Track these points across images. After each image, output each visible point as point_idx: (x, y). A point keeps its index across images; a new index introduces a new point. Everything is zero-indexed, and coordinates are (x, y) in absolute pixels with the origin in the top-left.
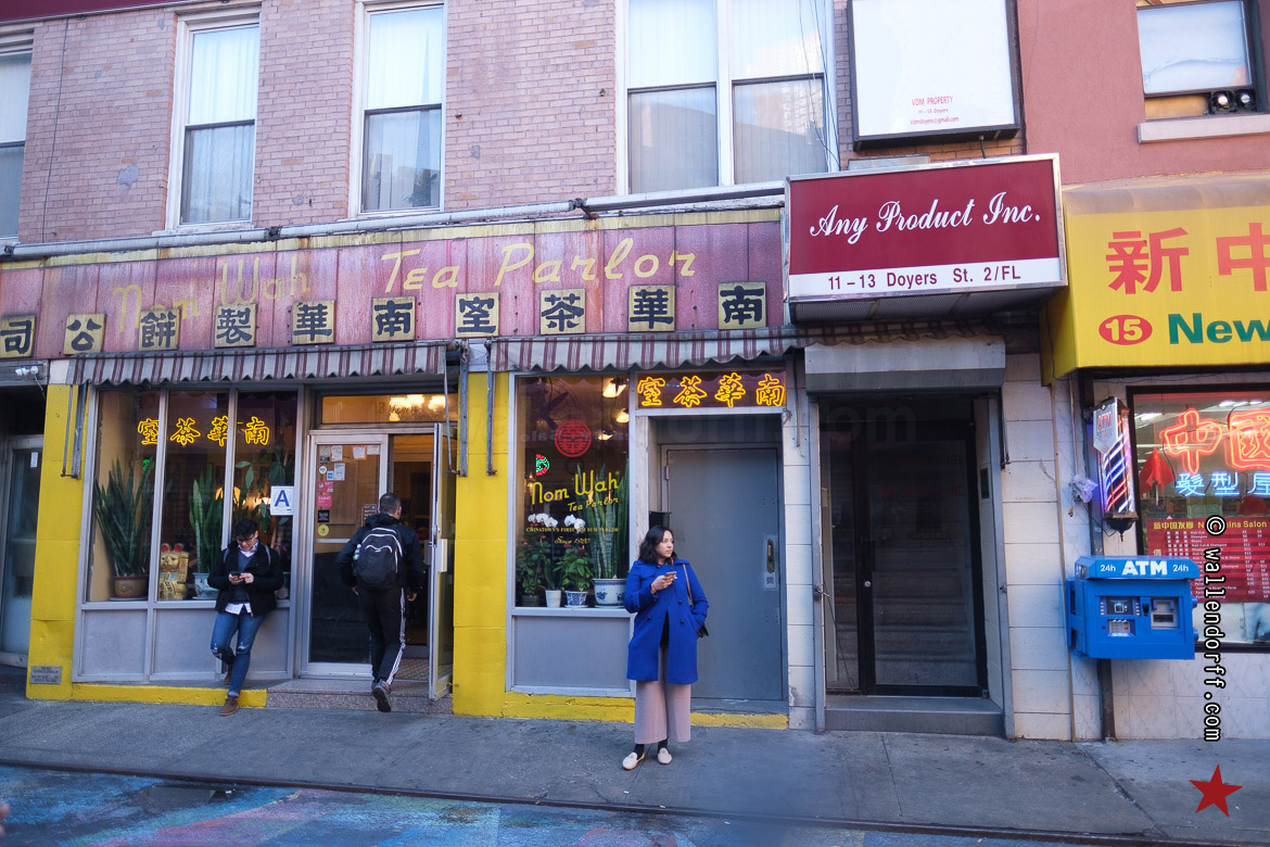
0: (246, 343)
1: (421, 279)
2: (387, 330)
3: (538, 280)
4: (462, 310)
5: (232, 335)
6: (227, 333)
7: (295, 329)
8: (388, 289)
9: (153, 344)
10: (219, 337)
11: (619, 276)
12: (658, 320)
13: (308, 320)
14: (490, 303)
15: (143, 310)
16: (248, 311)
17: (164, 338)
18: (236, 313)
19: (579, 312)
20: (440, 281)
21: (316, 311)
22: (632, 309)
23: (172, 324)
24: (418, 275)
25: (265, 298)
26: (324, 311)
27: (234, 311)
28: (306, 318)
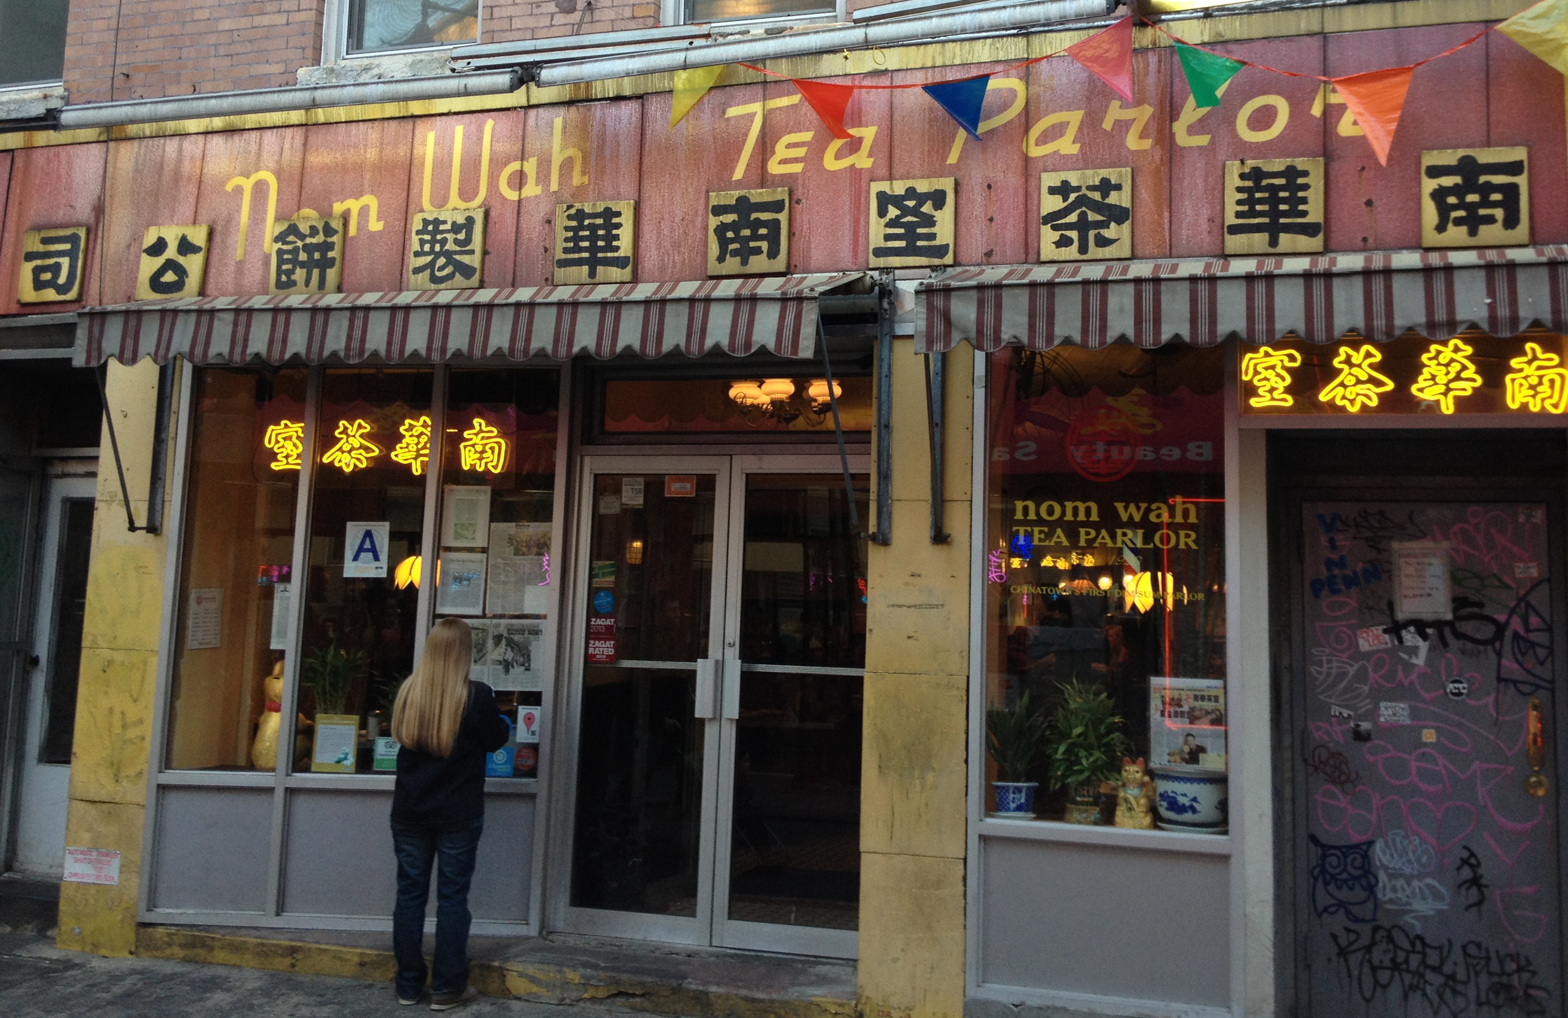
0: (465, 283)
2: (735, 253)
3: (1036, 152)
4: (882, 213)
5: (441, 268)
6: (431, 265)
7: (560, 255)
8: (738, 174)
9: (294, 283)
10: (417, 271)
11: (1203, 140)
12: (1289, 229)
13: (583, 239)
14: (938, 199)
15: (278, 219)
16: (470, 221)
17: (316, 272)
18: (448, 226)
19: (1119, 215)
20: (838, 157)
21: (600, 221)
22: (1231, 209)
23: (331, 246)
24: (795, 145)
25: (503, 197)
26: (615, 220)
27: (445, 222)
28: (581, 233)
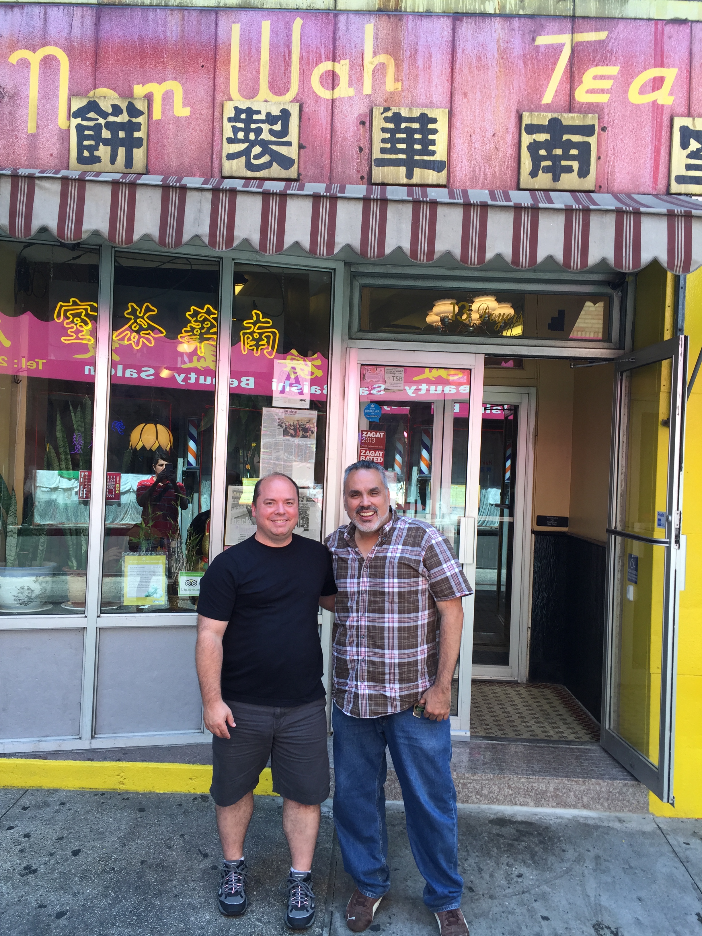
0: (284, 174)
1: (607, 84)
2: (547, 170)
4: (684, 145)
5: (257, 157)
6: (246, 153)
7: (377, 155)
8: (548, 98)
9: (98, 160)
10: (231, 157)
13: (401, 141)
15: (73, 95)
16: (285, 115)
17: (121, 151)
18: (263, 117)
20: (642, 91)
21: (416, 126)
23: (137, 127)
24: (602, 77)
25: (317, 95)
26: (431, 126)
27: (259, 112)
28: (399, 136)
